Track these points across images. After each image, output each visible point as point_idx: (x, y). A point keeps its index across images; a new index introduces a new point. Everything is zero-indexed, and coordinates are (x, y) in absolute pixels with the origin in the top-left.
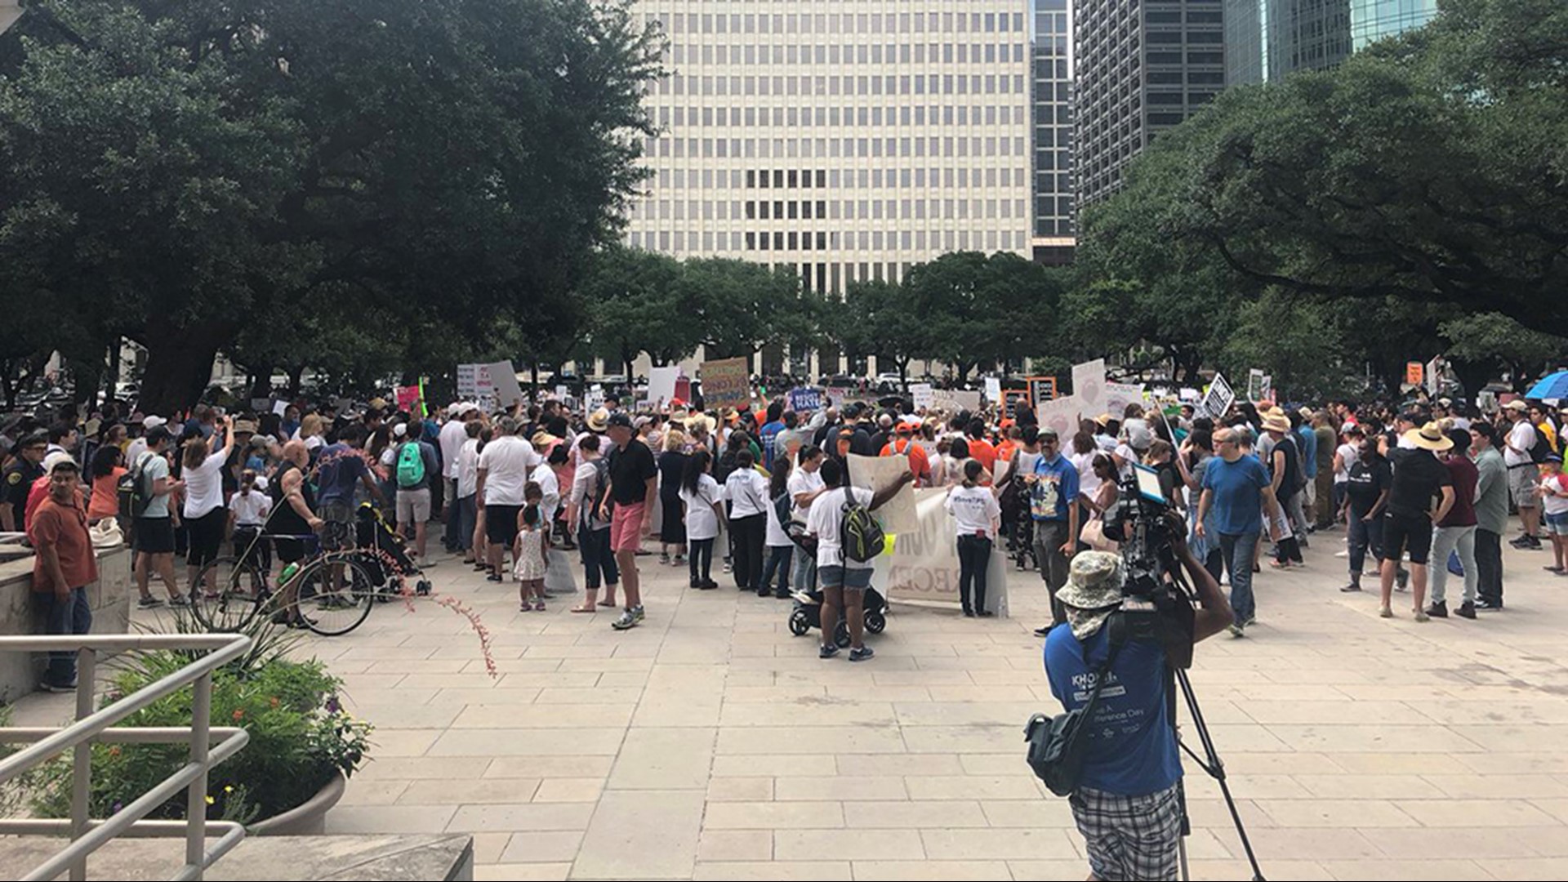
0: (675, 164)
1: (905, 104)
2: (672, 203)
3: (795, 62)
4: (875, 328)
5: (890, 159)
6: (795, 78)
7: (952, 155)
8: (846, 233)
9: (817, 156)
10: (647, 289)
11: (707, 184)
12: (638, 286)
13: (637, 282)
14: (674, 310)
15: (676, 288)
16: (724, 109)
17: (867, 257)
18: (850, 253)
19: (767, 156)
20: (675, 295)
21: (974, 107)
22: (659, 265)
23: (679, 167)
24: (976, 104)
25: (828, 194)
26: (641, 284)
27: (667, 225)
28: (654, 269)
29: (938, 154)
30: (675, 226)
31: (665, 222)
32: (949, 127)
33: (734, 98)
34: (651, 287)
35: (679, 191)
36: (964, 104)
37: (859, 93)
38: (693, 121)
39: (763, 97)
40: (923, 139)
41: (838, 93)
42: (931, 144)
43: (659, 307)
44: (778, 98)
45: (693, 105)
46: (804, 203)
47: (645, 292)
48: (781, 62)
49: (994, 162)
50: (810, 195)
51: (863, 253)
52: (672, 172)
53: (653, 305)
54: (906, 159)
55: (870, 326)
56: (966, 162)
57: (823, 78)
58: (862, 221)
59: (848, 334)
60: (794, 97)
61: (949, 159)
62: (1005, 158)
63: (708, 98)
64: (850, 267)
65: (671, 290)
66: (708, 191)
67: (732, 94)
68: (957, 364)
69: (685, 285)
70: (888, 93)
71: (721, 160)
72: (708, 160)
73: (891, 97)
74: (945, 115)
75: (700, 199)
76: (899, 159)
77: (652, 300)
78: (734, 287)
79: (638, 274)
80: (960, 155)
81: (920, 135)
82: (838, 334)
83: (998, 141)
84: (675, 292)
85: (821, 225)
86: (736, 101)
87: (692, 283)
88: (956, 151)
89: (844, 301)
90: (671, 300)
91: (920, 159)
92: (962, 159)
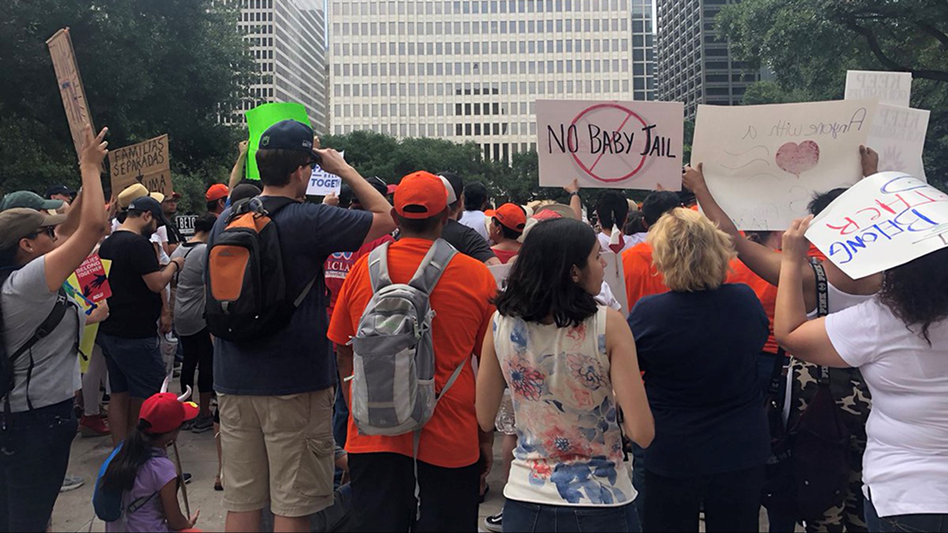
0: (400, 80)
1: (550, 39)
2: (398, 105)
3: (477, 12)
4: (530, 182)
5: (541, 75)
6: (478, 23)
7: (581, 72)
8: (512, 123)
9: (493, 73)
10: (375, 157)
11: (421, 93)
12: (369, 156)
13: (368, 153)
14: (393, 171)
15: (395, 157)
16: (432, 43)
17: (526, 139)
18: (515, 136)
19: (460, 74)
20: (393, 162)
21: (595, 40)
22: (383, 141)
23: (402, 82)
24: (596, 38)
25: (500, 99)
26: (371, 154)
27: (395, 120)
28: (380, 144)
29: (571, 72)
30: (401, 120)
31: (394, 118)
32: (579, 54)
33: (438, 36)
34: (377, 156)
35: (403, 97)
36: (588, 38)
37: (520, 32)
38: (411, 52)
39: (457, 36)
40: (562, 61)
41: (506, 32)
42: (567, 64)
43: (382, 170)
44: (467, 36)
45: (411, 41)
46: (485, 104)
47: (374, 160)
48: (468, 12)
49: (609, 76)
50: (488, 99)
51: (523, 137)
52: (398, 85)
53: (379, 168)
54: (551, 75)
55: (527, 182)
56: (590, 76)
57: (496, 22)
58: (523, 116)
59: (512, 186)
60: (477, 35)
61: (579, 74)
62: (616, 73)
63: (421, 37)
64: (515, 146)
65: (391, 158)
66: (422, 98)
67: (437, 33)
68: (586, 206)
69: (400, 154)
70: (539, 31)
71: (430, 77)
72: (422, 77)
73: (540, 34)
74: (576, 45)
75: (417, 102)
76: (546, 75)
77: (377, 165)
78: (435, 156)
79: (368, 148)
80: (586, 72)
81: (560, 59)
82: (506, 187)
83: (611, 62)
84: (394, 159)
85: (496, 119)
86: (439, 38)
87: (405, 153)
88: (583, 69)
89: (510, 166)
90: (391, 164)
91: (560, 74)
92: (588, 74)
